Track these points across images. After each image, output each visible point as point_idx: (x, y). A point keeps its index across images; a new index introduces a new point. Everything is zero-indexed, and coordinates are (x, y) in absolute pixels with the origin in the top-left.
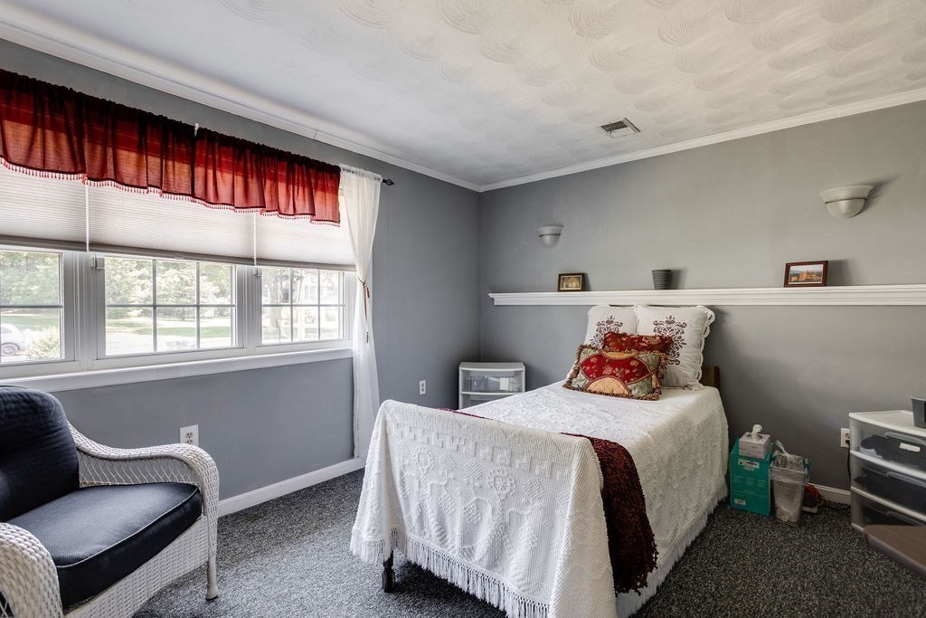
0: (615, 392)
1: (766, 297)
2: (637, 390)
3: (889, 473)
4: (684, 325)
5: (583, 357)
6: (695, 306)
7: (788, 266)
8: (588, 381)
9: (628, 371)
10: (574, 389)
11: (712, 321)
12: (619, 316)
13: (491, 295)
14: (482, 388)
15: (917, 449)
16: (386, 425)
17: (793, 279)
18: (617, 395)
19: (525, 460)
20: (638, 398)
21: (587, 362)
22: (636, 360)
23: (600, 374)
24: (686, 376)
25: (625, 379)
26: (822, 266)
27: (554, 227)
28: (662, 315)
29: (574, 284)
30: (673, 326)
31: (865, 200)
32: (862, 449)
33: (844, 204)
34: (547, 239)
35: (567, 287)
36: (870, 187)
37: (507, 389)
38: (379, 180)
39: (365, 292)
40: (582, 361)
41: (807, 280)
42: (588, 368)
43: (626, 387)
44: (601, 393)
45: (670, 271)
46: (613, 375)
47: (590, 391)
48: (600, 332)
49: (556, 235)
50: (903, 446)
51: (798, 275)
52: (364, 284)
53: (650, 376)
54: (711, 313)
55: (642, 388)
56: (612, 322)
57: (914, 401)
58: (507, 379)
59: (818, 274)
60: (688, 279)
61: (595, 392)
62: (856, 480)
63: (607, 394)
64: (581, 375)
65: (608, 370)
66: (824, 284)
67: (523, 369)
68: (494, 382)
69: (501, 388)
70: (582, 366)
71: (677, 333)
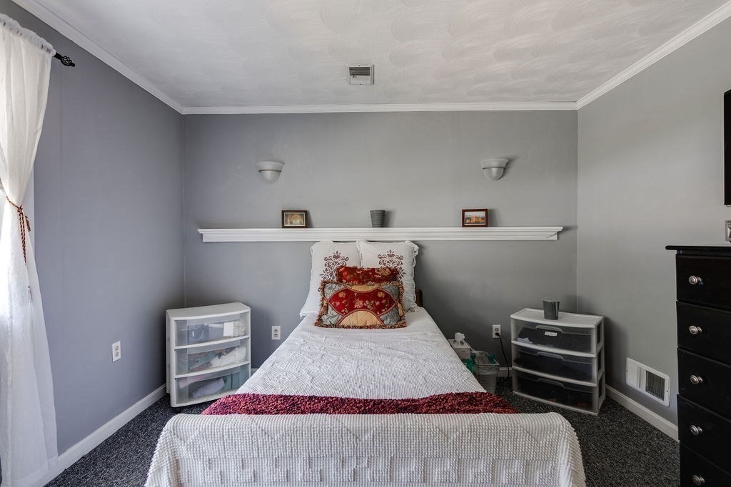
0: (368, 325)
1: (452, 234)
2: (389, 320)
3: (539, 353)
4: (401, 258)
5: (329, 294)
6: (404, 241)
7: (464, 211)
8: (340, 317)
9: (378, 303)
10: (327, 326)
11: (417, 253)
12: (344, 251)
13: (200, 231)
14: (202, 337)
15: (555, 334)
16: (178, 468)
17: (468, 221)
18: (371, 327)
19: (482, 467)
20: (391, 328)
21: (335, 297)
22: (383, 291)
23: (352, 308)
24: (410, 301)
25: (377, 310)
26: (484, 212)
27: (274, 163)
28: (383, 250)
29: (298, 221)
30: (394, 259)
31: (504, 169)
32: (519, 339)
33: (494, 170)
34: (268, 174)
35: (291, 223)
36: (507, 161)
37: (232, 334)
38: (49, 51)
39: (22, 223)
40: (328, 297)
41: (476, 222)
42: (338, 304)
43: (378, 318)
44: (355, 327)
45: (384, 211)
46: (364, 308)
47: (343, 327)
48: (329, 266)
49: (278, 171)
50: (547, 333)
51: (470, 219)
52: (20, 209)
53: (396, 305)
54: (416, 248)
55: (392, 317)
56: (339, 257)
57: (545, 303)
58: (232, 324)
59: (483, 219)
60: (396, 218)
61: (349, 327)
62: (515, 361)
63: (361, 328)
64: (331, 311)
65: (359, 304)
66: (486, 226)
67: (248, 310)
68: (216, 328)
69: (225, 334)
70: (330, 301)
71: (398, 265)
